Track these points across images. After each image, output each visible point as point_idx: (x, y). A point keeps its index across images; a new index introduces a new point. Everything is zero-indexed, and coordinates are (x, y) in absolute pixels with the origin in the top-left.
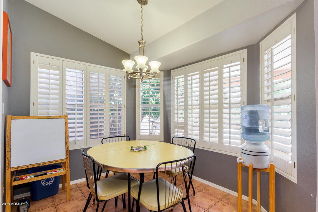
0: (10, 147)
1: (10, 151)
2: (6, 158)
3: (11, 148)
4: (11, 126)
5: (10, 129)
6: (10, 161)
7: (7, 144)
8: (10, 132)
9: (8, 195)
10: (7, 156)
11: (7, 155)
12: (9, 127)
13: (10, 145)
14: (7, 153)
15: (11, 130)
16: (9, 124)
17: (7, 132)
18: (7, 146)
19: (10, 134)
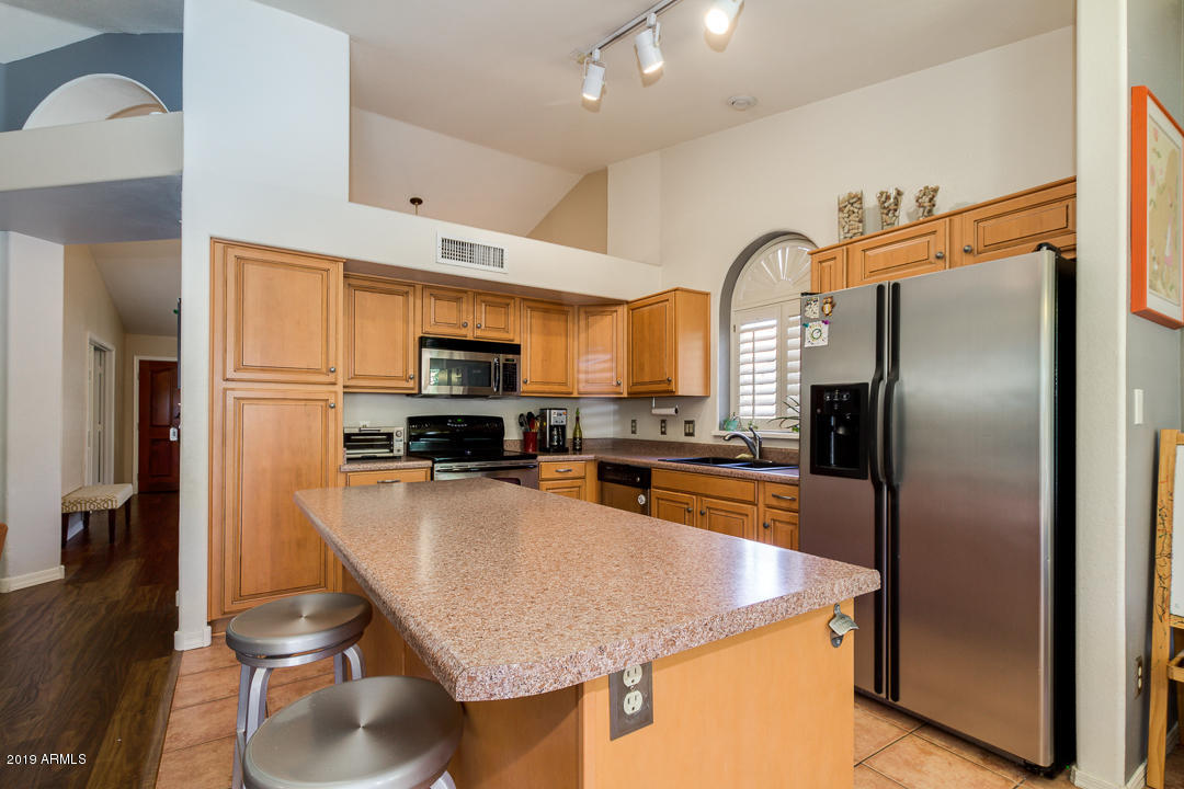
0: (1171, 542)
1: (1170, 556)
2: (1156, 576)
3: (1174, 544)
4: (1173, 471)
5: (1171, 478)
6: (1167, 589)
7: (1159, 527)
8: (1172, 488)
9: (1156, 707)
10: (1159, 570)
11: (1158, 567)
12: (1168, 471)
13: (1171, 535)
14: (1158, 561)
15: (1173, 481)
16: (1168, 461)
17: (1162, 489)
18: (1158, 534)
19: (1171, 495)
